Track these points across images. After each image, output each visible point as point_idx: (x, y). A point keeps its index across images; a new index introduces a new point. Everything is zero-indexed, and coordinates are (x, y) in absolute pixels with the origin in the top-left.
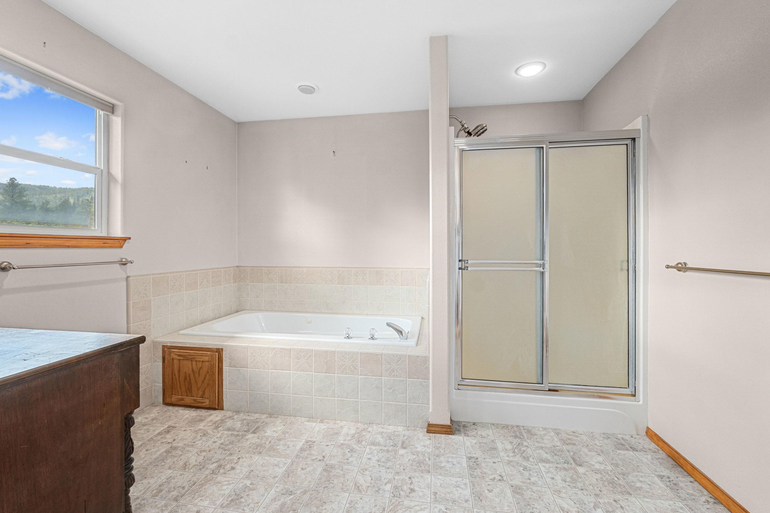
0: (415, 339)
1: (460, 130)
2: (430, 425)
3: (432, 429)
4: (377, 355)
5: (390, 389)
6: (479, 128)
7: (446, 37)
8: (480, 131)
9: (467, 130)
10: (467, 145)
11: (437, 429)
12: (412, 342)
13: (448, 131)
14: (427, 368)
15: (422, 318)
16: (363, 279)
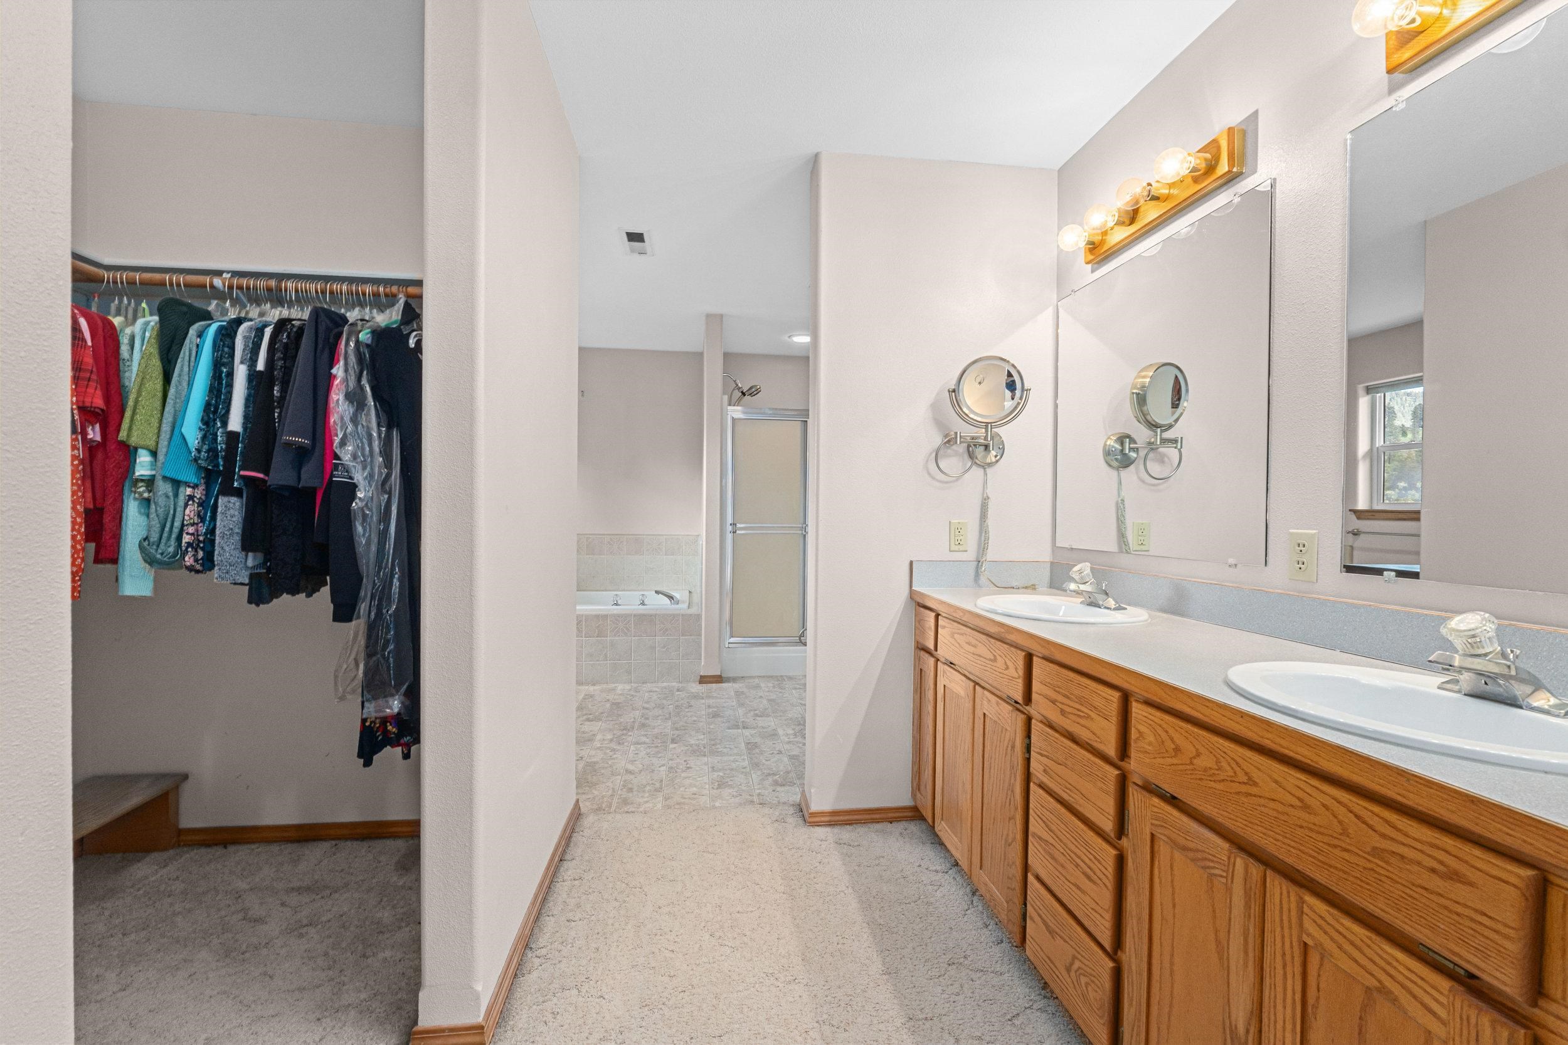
0: (687, 604)
1: (734, 390)
2: (701, 677)
3: (703, 680)
4: (651, 616)
5: (664, 647)
6: (753, 390)
7: (722, 316)
8: (753, 391)
9: (741, 390)
10: (744, 413)
11: (708, 679)
12: (685, 606)
13: (722, 399)
14: (700, 626)
15: (690, 592)
16: (618, 548)
